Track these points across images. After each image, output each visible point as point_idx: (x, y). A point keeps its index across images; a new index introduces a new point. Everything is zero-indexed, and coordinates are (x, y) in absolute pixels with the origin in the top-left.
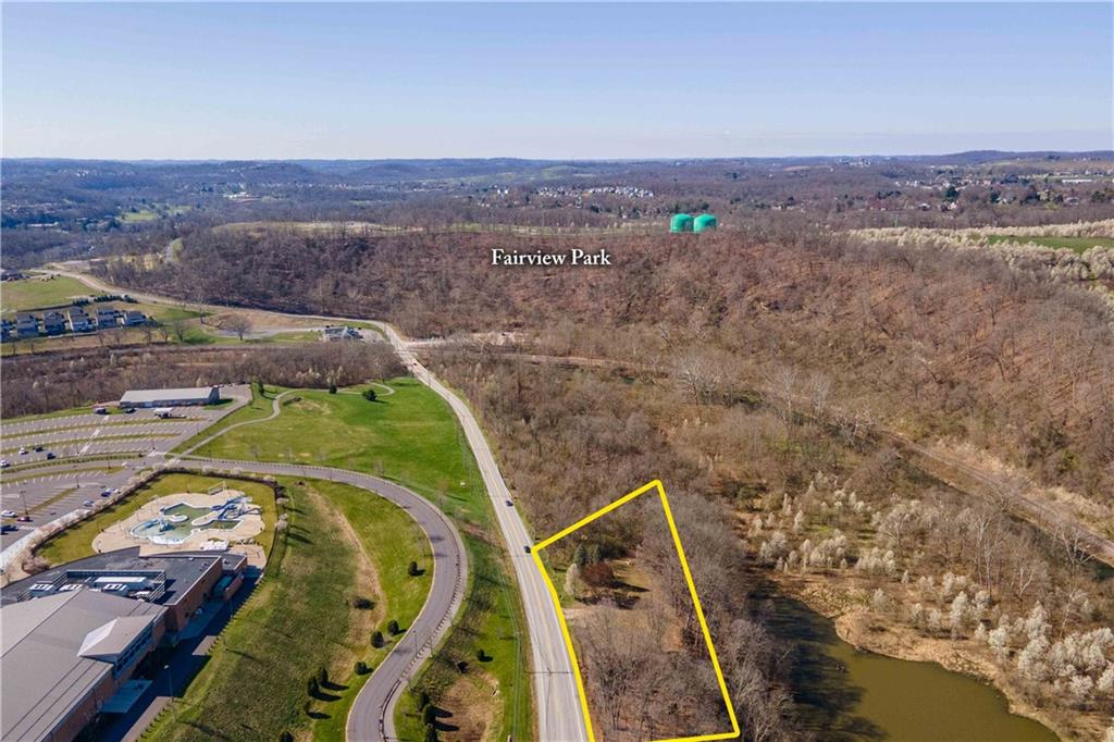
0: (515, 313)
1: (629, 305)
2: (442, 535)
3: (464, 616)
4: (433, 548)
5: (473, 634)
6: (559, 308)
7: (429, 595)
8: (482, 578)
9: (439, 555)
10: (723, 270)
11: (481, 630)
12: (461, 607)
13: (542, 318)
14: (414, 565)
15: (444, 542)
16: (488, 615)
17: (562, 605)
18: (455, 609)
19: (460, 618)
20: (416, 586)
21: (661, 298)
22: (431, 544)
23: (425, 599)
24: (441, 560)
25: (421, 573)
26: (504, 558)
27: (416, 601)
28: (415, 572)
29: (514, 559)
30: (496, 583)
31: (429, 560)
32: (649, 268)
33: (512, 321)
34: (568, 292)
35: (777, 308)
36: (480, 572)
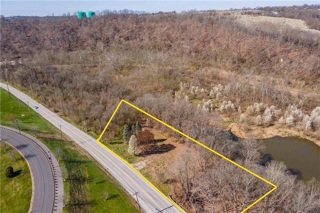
0: (17, 53)
1: (70, 45)
2: (25, 143)
3: (71, 194)
4: (21, 153)
5: (84, 205)
6: (38, 49)
7: (33, 187)
8: (70, 162)
9: (28, 157)
10: (105, 28)
11: (89, 199)
12: (65, 188)
13: (31, 53)
14: (11, 169)
15: (29, 147)
16: (87, 185)
17: (130, 162)
18: (61, 191)
19: (69, 197)
20: (17, 184)
21: (83, 41)
22: (18, 151)
23: (30, 193)
24: (32, 159)
25: (18, 173)
26: (74, 146)
27: (23, 196)
28: (12, 174)
29: (81, 145)
30: (80, 162)
31: (21, 162)
32: (73, 31)
33: (16, 56)
34: (41, 43)
35: (128, 39)
36: (66, 158)
